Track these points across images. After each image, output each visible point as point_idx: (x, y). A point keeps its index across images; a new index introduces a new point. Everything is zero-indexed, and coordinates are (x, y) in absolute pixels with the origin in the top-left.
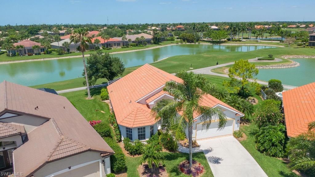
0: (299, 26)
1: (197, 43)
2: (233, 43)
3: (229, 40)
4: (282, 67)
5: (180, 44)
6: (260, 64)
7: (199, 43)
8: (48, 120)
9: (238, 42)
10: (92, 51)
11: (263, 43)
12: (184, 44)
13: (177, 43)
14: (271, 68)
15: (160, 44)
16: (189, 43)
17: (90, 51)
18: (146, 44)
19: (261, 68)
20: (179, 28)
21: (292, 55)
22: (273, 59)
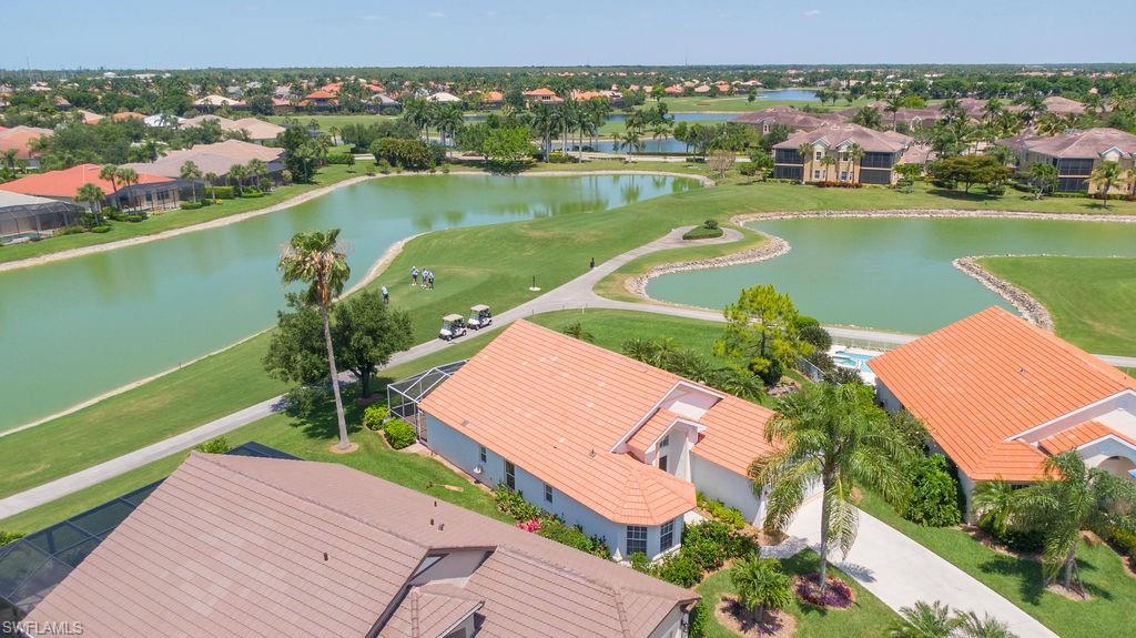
0: (692, 89)
1: (439, 173)
2: (558, 170)
3: (540, 157)
4: (757, 259)
5: (379, 175)
6: (698, 252)
7: (448, 171)
8: (488, 552)
9: (570, 165)
10: (75, 232)
11: (645, 166)
12: (394, 174)
13: (370, 175)
14: (731, 263)
15: (316, 183)
16: (411, 173)
17: (67, 234)
18: (266, 187)
19: (707, 266)
20: (319, 100)
21: (752, 212)
22: (720, 234)
